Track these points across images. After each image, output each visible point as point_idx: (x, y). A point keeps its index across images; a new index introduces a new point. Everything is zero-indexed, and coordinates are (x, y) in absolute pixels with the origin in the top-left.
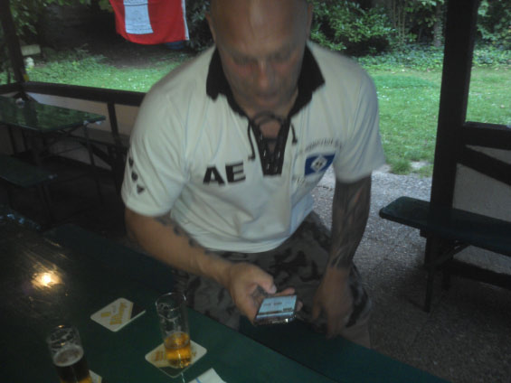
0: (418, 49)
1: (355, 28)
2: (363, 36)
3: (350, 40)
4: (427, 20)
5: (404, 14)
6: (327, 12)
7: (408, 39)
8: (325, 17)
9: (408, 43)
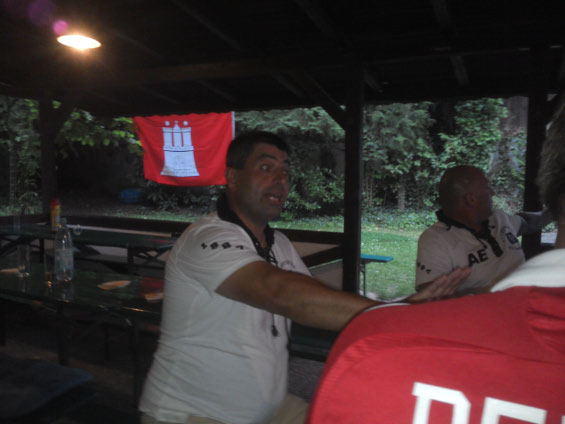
0: (384, 212)
1: (329, 190)
2: (336, 198)
3: (324, 200)
4: (392, 187)
5: (372, 180)
6: (303, 175)
7: (375, 203)
8: (300, 179)
9: (375, 205)
